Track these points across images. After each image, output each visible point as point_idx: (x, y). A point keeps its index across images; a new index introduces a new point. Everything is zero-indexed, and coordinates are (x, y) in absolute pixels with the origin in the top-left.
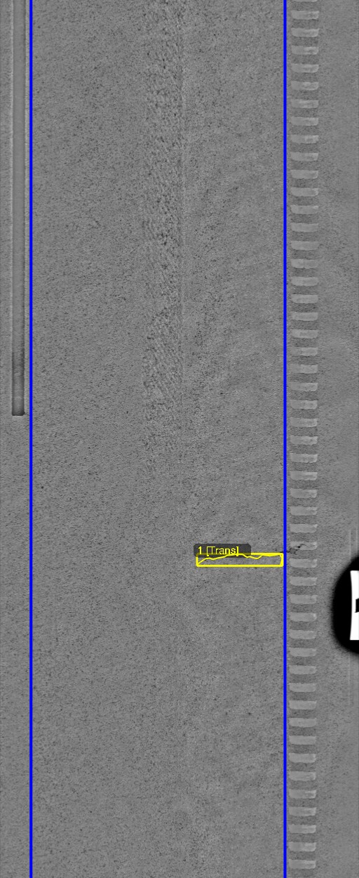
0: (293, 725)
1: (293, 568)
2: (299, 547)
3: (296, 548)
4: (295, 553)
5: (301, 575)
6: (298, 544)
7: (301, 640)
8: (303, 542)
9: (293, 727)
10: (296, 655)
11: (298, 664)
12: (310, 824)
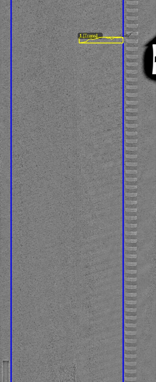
0: (127, 112)
1: (128, 43)
2: (130, 34)
3: (129, 35)
4: (128, 37)
5: (131, 46)
6: (130, 32)
7: (131, 74)
8: (132, 32)
9: (128, 112)
10: (129, 81)
11: (130, 85)
12: (135, 154)
